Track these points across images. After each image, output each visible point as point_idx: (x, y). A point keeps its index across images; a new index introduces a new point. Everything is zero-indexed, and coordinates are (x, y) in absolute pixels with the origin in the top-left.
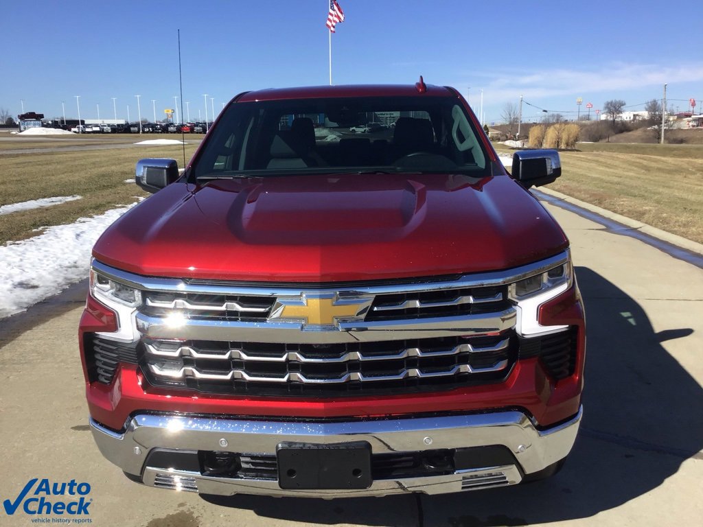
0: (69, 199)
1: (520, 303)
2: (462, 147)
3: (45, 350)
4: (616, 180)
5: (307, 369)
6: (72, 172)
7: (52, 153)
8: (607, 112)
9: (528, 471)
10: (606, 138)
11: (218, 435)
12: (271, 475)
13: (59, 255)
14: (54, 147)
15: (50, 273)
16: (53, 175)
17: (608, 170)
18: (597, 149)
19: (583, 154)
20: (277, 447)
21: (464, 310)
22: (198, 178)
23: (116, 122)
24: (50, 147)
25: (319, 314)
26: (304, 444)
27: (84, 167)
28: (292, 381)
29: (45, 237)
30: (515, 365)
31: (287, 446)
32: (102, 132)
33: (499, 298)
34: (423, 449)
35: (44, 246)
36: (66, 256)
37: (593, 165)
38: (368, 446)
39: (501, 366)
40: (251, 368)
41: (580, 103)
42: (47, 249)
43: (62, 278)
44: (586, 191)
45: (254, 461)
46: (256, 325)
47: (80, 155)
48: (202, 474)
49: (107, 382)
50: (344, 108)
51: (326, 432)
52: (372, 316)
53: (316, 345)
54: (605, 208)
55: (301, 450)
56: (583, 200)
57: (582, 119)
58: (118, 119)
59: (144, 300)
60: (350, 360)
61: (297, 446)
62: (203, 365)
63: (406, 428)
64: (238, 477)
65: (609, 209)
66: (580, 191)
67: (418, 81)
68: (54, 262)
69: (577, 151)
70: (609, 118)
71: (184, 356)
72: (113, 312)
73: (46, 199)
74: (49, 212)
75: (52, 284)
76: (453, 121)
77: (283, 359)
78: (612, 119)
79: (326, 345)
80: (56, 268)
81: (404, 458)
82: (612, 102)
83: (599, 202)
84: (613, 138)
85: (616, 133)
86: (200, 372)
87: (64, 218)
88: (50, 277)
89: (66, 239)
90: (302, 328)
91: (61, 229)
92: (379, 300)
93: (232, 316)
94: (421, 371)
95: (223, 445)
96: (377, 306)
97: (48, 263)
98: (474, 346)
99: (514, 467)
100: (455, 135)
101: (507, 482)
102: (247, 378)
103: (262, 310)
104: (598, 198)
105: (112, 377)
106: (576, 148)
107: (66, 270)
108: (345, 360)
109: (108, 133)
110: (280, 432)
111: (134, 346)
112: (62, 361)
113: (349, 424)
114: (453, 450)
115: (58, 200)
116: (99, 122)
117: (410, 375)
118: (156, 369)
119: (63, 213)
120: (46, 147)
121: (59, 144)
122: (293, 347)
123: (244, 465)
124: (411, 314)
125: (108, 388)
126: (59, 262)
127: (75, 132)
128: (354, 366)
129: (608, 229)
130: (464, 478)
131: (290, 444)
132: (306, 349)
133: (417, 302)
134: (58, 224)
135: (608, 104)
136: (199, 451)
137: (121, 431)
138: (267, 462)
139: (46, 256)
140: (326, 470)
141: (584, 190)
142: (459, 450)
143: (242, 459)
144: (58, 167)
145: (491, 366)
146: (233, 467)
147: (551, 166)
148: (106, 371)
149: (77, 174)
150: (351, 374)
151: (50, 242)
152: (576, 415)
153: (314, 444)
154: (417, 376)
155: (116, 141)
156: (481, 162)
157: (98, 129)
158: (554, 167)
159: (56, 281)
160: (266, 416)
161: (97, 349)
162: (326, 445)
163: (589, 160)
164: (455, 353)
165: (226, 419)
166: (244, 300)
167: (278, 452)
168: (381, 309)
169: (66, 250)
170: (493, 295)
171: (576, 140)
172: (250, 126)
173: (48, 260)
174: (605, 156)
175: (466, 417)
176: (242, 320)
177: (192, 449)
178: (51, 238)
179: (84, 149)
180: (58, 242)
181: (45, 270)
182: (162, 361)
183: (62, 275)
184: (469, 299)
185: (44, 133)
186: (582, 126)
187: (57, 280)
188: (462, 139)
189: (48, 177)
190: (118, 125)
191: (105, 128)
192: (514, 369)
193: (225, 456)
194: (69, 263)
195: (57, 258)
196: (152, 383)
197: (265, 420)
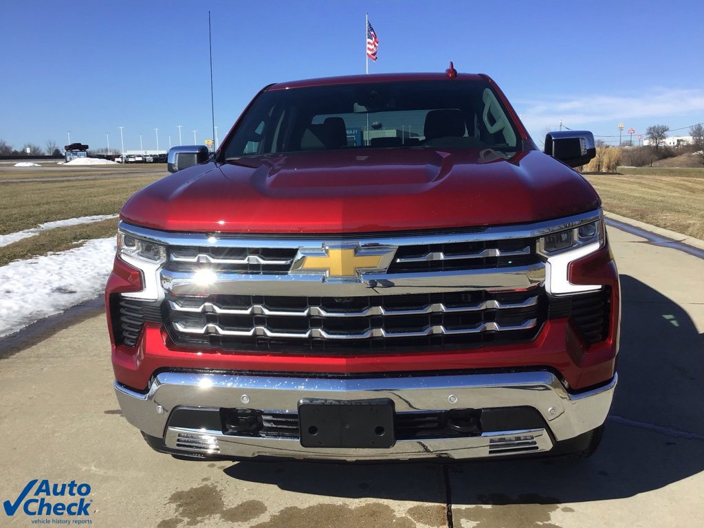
0: (110, 217)
1: (550, 259)
2: (492, 130)
3: (79, 346)
4: (659, 199)
5: (329, 325)
6: (113, 194)
7: (95, 179)
8: (650, 138)
9: (560, 438)
10: (649, 164)
11: (239, 392)
12: (292, 434)
13: (97, 264)
14: (98, 175)
15: (88, 280)
16: (95, 197)
17: (651, 191)
18: (640, 173)
19: (625, 177)
20: (299, 403)
21: (491, 264)
22: (227, 159)
23: (158, 153)
24: (95, 175)
25: (341, 264)
26: (326, 400)
27: (125, 190)
28: (314, 337)
29: (85, 249)
30: (545, 325)
31: (308, 401)
32: (144, 161)
33: (527, 251)
34: (448, 408)
35: (83, 256)
36: (103, 265)
37: (636, 186)
38: (391, 403)
39: (530, 324)
40: (273, 323)
41: (621, 129)
42: (86, 259)
43: (99, 285)
44: (627, 207)
45: (275, 419)
46: (278, 278)
47: (121, 180)
48: (223, 433)
49: (133, 344)
50: (374, 92)
51: (348, 387)
52: (394, 268)
53: (338, 298)
54: (648, 223)
55: (323, 406)
56: (624, 216)
57: (624, 145)
58: (160, 150)
59: (168, 256)
60: (372, 316)
61: (319, 401)
62: (226, 321)
63: (429, 385)
64: (260, 436)
65: (652, 224)
66: (621, 208)
67: (448, 67)
68: (92, 270)
69: (619, 174)
70: (652, 143)
71: (207, 312)
72: (139, 272)
73: (87, 217)
74: (89, 228)
75: (89, 290)
76: (484, 105)
77: (305, 313)
78: (655, 144)
79: (348, 298)
80: (94, 275)
81: (428, 419)
82: (654, 127)
83: (642, 217)
84: (657, 163)
85: (660, 159)
86: (223, 329)
87: (103, 232)
88: (88, 284)
89: (105, 251)
90: (324, 280)
91: (101, 242)
92: (402, 251)
93: (254, 269)
94: (446, 328)
95: (245, 402)
96: (400, 258)
97: (86, 271)
98: (501, 302)
99: (545, 432)
100: (485, 119)
101: (537, 448)
102: (269, 334)
103: (283, 262)
104: (640, 213)
105: (137, 339)
106: (618, 171)
107: (104, 278)
108: (367, 314)
109: (151, 163)
110: (302, 388)
111: (158, 305)
112: (95, 356)
113: (371, 380)
114: (479, 410)
115: (98, 218)
116: (142, 153)
117: (434, 332)
118: (180, 328)
119: (103, 228)
120: (90, 175)
121: (102, 172)
122: (315, 301)
123: (266, 424)
124: (435, 267)
125: (131, 351)
126: (96, 270)
127: (118, 162)
128: (376, 322)
129: (650, 242)
130: (492, 441)
131: (312, 400)
132: (328, 303)
133: (442, 254)
134: (97, 237)
135: (651, 129)
136: (221, 409)
137: (145, 391)
138: (289, 420)
139: (84, 265)
140: (348, 427)
141: (626, 207)
142: (485, 411)
143: (264, 417)
144: (101, 190)
145: (519, 324)
146: (254, 426)
147: (584, 146)
148: (132, 333)
149: (118, 196)
150: (374, 330)
151: (89, 253)
152: (610, 380)
153: (335, 401)
154: (442, 334)
155: (157, 170)
156: (511, 140)
157: (140, 159)
158: (588, 148)
159: (93, 287)
160: (288, 372)
161: (123, 311)
162: (348, 401)
163: (632, 182)
164: (481, 309)
165: (248, 375)
166: (266, 253)
167: (300, 407)
168: (403, 260)
169: (104, 260)
170: (521, 249)
171: (618, 164)
172: (281, 120)
173: (86, 269)
174: (648, 179)
175: (492, 375)
176: (264, 274)
177: (215, 406)
178: (89, 249)
179: (126, 176)
180: (97, 253)
181: (82, 277)
182: (186, 317)
183: (99, 281)
184: (495, 252)
185: (89, 164)
186: (624, 151)
187: (95, 286)
188: (493, 121)
189: (90, 199)
190: (160, 155)
191: (147, 158)
192: (543, 328)
193: (247, 415)
194: (107, 271)
195: (95, 267)
196: (175, 340)
197: (287, 376)
